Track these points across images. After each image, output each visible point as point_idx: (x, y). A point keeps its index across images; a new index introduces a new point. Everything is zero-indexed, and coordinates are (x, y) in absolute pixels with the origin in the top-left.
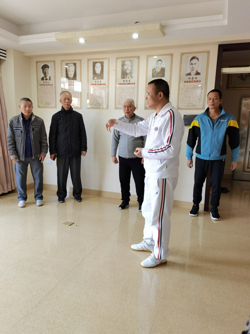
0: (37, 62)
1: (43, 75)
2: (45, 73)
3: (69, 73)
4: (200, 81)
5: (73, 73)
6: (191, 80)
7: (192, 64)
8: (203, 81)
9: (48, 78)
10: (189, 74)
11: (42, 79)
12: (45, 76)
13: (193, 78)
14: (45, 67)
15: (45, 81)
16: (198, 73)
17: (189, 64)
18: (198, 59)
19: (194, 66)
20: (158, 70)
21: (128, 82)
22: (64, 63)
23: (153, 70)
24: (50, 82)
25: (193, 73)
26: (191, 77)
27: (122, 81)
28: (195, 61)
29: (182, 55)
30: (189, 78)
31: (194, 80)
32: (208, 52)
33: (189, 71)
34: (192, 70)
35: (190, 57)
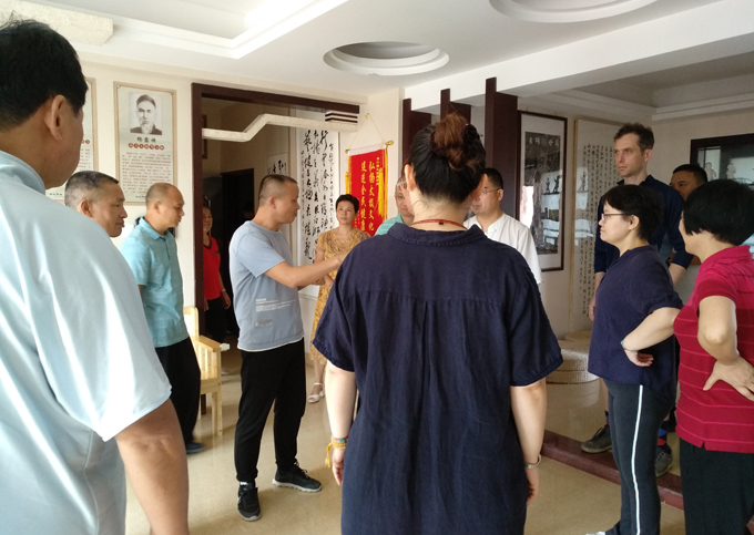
4: (162, 148)
6: (144, 143)
7: (141, 110)
10: (138, 130)
13: (146, 140)
17: (135, 109)
18: (153, 102)
19: (147, 114)
25: (147, 129)
26: (143, 136)
28: (146, 105)
29: (117, 86)
30: (139, 139)
31: (150, 143)
32: (173, 93)
33: (137, 124)
34: (144, 123)
35: (138, 96)
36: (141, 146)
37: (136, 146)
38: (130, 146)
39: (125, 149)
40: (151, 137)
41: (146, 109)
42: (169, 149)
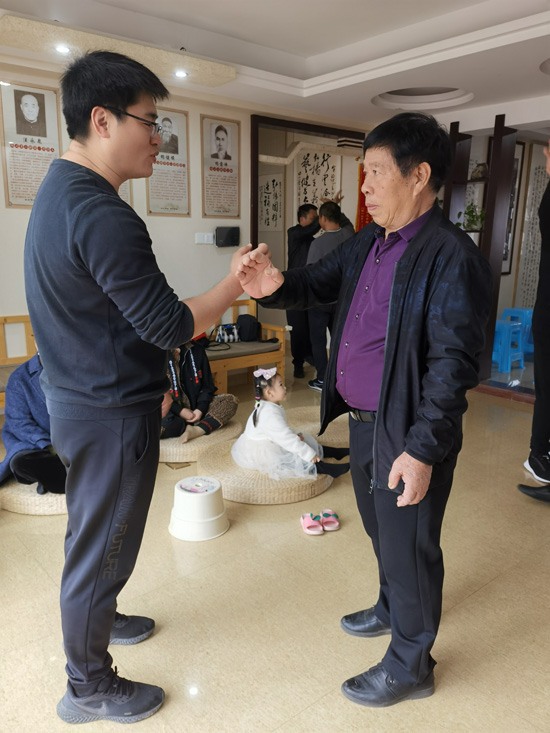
4: (231, 171)
6: (219, 167)
7: (218, 139)
10: (215, 156)
17: (214, 138)
18: (226, 132)
19: (222, 143)
20: (166, 138)
25: (222, 154)
26: (219, 161)
28: (221, 134)
29: (203, 117)
30: (217, 163)
31: (224, 167)
32: (238, 123)
33: (215, 151)
34: (220, 150)
35: (215, 127)
36: (218, 169)
37: (214, 169)
38: (211, 169)
39: (208, 172)
40: (224, 161)
41: (221, 137)
42: (235, 171)
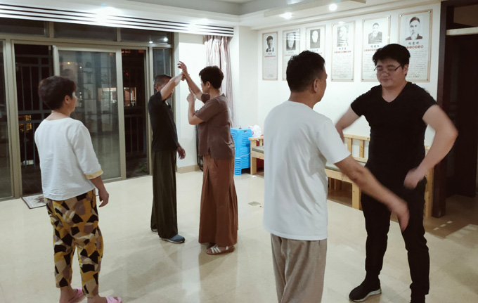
0: (263, 34)
1: (267, 47)
2: (269, 45)
3: (289, 43)
4: (422, 47)
5: (293, 43)
6: (412, 45)
7: (412, 26)
8: (426, 46)
9: (272, 49)
10: (410, 38)
11: (267, 51)
12: (270, 47)
13: (413, 43)
14: (270, 38)
15: (269, 52)
16: (419, 37)
17: (409, 26)
18: (418, 20)
19: (415, 28)
20: (375, 35)
21: (344, 50)
22: (285, 33)
23: (370, 35)
24: (274, 53)
25: (414, 36)
26: (411, 41)
27: (337, 49)
28: (415, 22)
29: (400, 16)
30: (410, 43)
31: (416, 45)
32: (430, 11)
33: (409, 35)
34: (413, 34)
35: (410, 19)
36: (410, 47)
41: (414, 25)
